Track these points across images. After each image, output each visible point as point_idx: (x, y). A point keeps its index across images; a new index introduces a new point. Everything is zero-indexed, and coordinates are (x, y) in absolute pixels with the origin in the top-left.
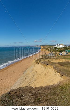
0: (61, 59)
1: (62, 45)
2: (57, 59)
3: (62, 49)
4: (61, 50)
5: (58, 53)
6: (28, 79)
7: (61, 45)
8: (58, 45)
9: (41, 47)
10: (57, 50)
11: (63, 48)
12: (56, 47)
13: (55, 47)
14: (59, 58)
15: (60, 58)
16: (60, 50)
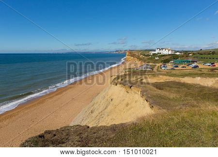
0: (161, 76)
1: (167, 50)
2: (154, 75)
3: (167, 57)
4: (166, 60)
5: (158, 65)
6: (97, 113)
7: (165, 50)
8: (159, 49)
9: (127, 54)
10: (157, 58)
11: (169, 55)
12: (155, 54)
13: (154, 52)
14: (158, 75)
15: (161, 74)
16: (162, 59)
